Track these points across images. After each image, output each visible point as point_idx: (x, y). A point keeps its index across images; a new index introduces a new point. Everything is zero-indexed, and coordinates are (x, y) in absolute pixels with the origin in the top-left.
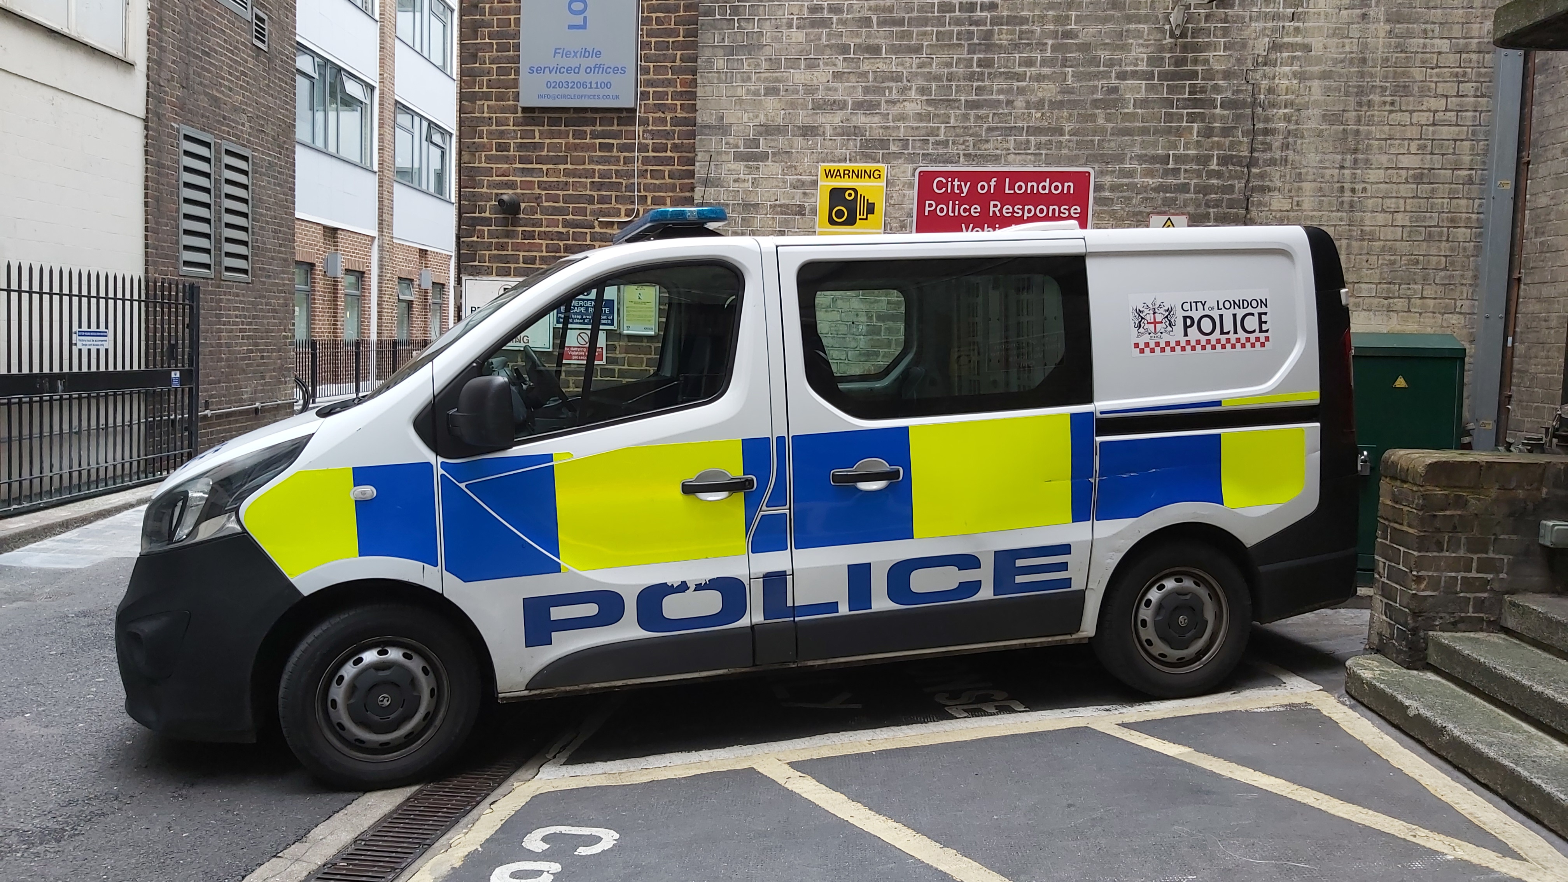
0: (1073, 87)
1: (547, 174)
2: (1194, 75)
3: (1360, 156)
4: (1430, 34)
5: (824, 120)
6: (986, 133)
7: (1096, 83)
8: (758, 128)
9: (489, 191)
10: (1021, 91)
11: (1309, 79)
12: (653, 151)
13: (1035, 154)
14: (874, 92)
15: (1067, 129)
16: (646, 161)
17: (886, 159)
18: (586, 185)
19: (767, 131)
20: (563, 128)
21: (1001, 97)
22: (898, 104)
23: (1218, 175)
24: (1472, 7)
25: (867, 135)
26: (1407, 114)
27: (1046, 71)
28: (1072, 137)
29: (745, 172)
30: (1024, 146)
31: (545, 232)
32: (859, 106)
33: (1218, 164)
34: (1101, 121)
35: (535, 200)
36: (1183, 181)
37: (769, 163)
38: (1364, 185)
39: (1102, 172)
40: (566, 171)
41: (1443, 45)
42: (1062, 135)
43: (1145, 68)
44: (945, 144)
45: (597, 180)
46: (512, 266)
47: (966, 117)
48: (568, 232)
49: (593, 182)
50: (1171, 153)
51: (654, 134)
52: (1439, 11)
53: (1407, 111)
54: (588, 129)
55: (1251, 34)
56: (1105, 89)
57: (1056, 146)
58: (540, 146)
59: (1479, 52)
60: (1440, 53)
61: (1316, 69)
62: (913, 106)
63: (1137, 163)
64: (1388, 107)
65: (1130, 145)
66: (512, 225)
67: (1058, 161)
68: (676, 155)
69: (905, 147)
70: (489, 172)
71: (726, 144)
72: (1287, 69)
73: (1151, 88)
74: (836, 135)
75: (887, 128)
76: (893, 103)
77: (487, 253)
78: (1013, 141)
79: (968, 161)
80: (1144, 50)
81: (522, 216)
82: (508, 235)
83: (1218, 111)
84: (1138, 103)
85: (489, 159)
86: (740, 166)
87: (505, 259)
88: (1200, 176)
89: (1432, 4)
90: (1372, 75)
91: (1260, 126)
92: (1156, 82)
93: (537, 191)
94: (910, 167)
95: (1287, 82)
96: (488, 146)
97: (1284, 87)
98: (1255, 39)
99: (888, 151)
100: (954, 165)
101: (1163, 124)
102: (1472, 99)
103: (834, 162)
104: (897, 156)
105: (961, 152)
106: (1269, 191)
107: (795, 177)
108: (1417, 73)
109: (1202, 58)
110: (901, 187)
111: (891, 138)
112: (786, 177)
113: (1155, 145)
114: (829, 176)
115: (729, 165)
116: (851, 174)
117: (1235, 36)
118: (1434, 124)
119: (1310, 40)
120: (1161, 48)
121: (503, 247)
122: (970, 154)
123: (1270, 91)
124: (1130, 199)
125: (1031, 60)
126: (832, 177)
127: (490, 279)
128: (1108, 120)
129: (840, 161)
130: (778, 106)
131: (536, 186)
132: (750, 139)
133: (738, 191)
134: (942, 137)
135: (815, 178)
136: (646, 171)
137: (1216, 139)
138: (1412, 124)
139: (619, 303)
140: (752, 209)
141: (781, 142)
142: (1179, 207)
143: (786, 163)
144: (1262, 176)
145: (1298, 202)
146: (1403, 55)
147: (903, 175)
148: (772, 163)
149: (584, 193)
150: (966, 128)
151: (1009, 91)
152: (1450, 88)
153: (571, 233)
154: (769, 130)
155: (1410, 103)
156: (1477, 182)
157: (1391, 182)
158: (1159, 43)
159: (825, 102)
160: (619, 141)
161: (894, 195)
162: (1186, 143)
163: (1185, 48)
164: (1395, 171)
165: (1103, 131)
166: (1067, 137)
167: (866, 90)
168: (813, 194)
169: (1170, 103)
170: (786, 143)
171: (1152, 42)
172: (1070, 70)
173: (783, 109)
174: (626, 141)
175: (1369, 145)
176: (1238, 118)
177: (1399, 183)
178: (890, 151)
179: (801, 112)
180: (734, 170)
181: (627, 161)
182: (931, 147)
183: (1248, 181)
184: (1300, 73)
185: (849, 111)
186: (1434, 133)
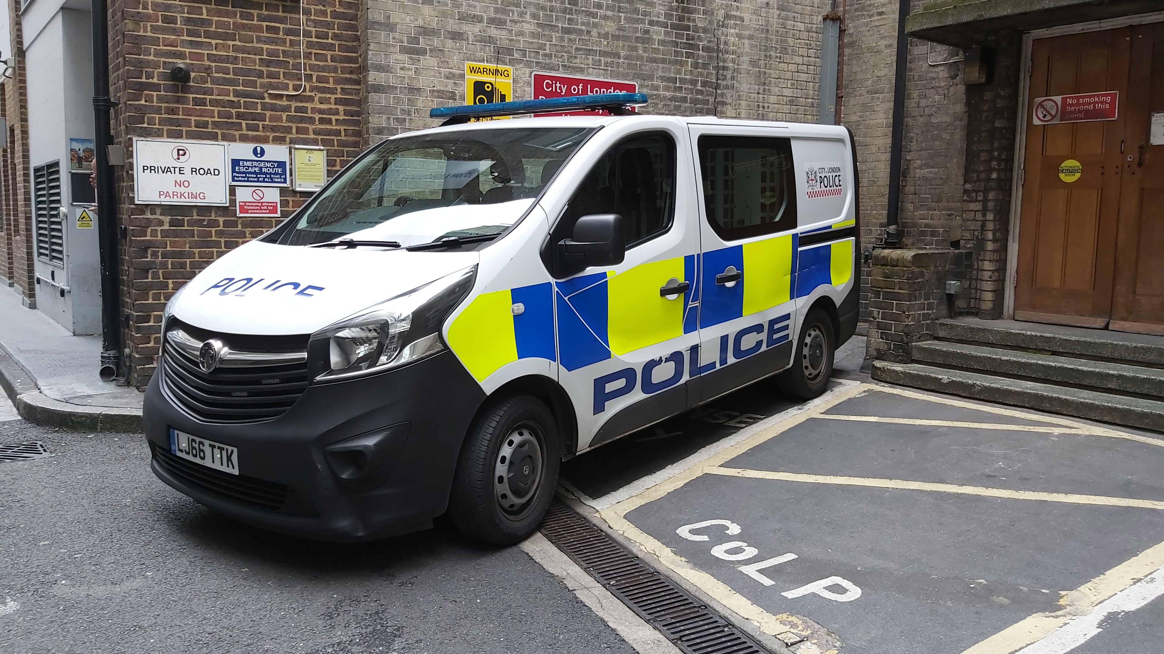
0: (625, 27)
1: (216, 48)
2: (688, 28)
3: (767, 87)
4: (796, 20)
5: (467, 29)
6: (575, 52)
7: (637, 26)
8: (420, 29)
9: (156, 59)
10: (595, 25)
11: (743, 39)
12: (316, 37)
13: (604, 70)
14: (502, 13)
15: (622, 55)
16: (310, 45)
17: (512, 62)
18: (256, 61)
19: (424, 32)
20: (230, 8)
21: (583, 28)
22: (518, 24)
23: (700, 92)
24: (813, 6)
25: (498, 44)
26: (786, 64)
27: (609, 13)
28: (625, 61)
29: (409, 63)
30: (598, 63)
31: (216, 100)
32: (492, 21)
33: (701, 86)
34: (641, 52)
35: (204, 71)
36: (684, 95)
37: (427, 57)
38: (768, 104)
39: (642, 85)
40: (235, 47)
41: (801, 26)
42: (619, 58)
43: (663, 20)
44: (550, 56)
45: (265, 57)
46: (184, 129)
47: (562, 39)
48: (239, 101)
49: (262, 59)
50: (678, 76)
51: (316, 23)
52: (800, 6)
53: (786, 63)
54: (255, 12)
55: (715, 7)
56: (642, 30)
57: (616, 66)
58: (209, 23)
59: (817, 33)
60: (800, 31)
61: (746, 33)
62: (529, 26)
63: (660, 81)
64: (778, 60)
65: (656, 70)
66: (182, 92)
67: (618, 75)
68: (337, 43)
69: (524, 55)
70: (155, 41)
71: (393, 38)
72: (733, 31)
73: (667, 33)
74: (476, 41)
75: (512, 40)
76: (516, 22)
77: (157, 116)
78: (591, 59)
79: (565, 70)
80: (663, 8)
81: (192, 84)
82: (178, 100)
83: (700, 52)
84: (660, 42)
85: (154, 29)
86: (405, 57)
87: (178, 123)
88: (692, 93)
89: (797, 2)
90: (771, 40)
91: (721, 64)
92: (669, 30)
93: (207, 63)
94: (528, 71)
95: (733, 39)
96: (154, 17)
97: (732, 41)
98: (718, 10)
99: (513, 57)
100: (556, 72)
101: (673, 57)
102: (814, 59)
103: (476, 61)
104: (519, 61)
105: (560, 64)
106: (726, 105)
107: (448, 70)
108: (791, 41)
109: (692, 18)
110: (522, 84)
111: (514, 48)
112: (441, 69)
113: (669, 70)
114: (473, 72)
115: (397, 56)
116: (488, 72)
117: (708, 6)
118: (798, 72)
119: (744, 14)
120: (671, 8)
121: (173, 111)
122: (566, 65)
123: (726, 43)
124: (656, 104)
125: (600, 5)
126: (475, 72)
127: (163, 140)
128: (644, 52)
129: (480, 61)
130: (433, 13)
131: (206, 58)
132: (412, 37)
133: (404, 77)
134: (548, 51)
135: (462, 72)
136: (311, 53)
137: (700, 70)
138: (788, 71)
139: (291, 164)
140: (416, 92)
141: (436, 42)
142: (683, 112)
143: (441, 58)
144: (722, 95)
145: (739, 112)
146: (785, 30)
147: (523, 76)
148: (430, 58)
149: (253, 68)
150: (563, 46)
151: (587, 24)
152: (803, 51)
153: (242, 102)
154: (426, 31)
155: (787, 58)
156: (815, 106)
157: (779, 104)
158: (670, 4)
159: (468, 15)
160: (284, 26)
161: (518, 90)
162: (685, 71)
163: (684, 10)
164: (781, 97)
165: (641, 58)
166: (622, 60)
167: (497, 10)
168: (461, 85)
169: (676, 44)
170: (440, 43)
171: (666, 3)
172: (623, 15)
173: (437, 17)
174: (291, 26)
175: (770, 81)
176: (710, 57)
177: (783, 104)
178: (514, 57)
179: (450, 20)
180: (401, 60)
181: (292, 43)
182: (541, 57)
183: (715, 97)
184: (739, 34)
185: (485, 24)
186: (798, 76)
